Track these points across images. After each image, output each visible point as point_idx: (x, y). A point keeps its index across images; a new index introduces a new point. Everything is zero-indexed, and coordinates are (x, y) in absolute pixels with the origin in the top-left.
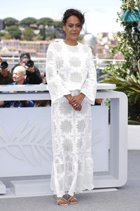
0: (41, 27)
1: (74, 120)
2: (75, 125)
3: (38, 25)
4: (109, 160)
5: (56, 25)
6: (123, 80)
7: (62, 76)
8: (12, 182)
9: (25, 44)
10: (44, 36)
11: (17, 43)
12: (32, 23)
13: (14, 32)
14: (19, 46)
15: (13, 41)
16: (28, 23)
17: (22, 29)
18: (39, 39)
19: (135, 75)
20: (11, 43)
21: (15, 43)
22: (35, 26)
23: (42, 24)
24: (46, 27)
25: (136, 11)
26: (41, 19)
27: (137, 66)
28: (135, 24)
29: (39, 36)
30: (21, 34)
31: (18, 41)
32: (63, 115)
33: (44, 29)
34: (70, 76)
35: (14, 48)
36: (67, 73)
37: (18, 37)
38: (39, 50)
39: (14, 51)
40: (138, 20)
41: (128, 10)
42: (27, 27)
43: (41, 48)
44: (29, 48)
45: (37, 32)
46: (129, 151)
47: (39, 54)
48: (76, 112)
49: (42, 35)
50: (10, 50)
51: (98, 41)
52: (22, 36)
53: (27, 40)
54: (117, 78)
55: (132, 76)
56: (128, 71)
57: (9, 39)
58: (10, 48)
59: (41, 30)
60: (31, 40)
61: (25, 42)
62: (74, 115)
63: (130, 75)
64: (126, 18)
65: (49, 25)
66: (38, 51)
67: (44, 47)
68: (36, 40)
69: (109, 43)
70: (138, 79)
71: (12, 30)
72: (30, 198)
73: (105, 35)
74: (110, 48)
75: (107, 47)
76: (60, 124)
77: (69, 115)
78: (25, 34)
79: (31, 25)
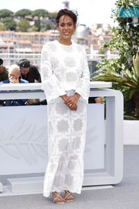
0: (36, 18)
1: (71, 120)
2: (71, 124)
3: (33, 17)
4: (105, 155)
5: (51, 16)
6: (118, 75)
7: (57, 76)
8: (9, 179)
9: (20, 36)
10: (38, 27)
11: (12, 35)
12: (27, 15)
13: (9, 24)
14: (14, 38)
15: (8, 32)
16: (23, 14)
17: (17, 21)
18: (34, 30)
19: (130, 70)
20: (6, 34)
21: (10, 34)
22: (30, 17)
23: (37, 15)
24: (41, 18)
25: (131, 6)
26: (36, 11)
27: (132, 62)
28: (130, 20)
29: (34, 27)
30: (16, 25)
31: (13, 32)
32: (59, 115)
33: (39, 20)
34: (65, 76)
35: (9, 39)
36: (62, 73)
37: (13, 29)
38: (34, 41)
39: (9, 42)
40: (133, 15)
41: (123, 6)
42: (22, 19)
43: (36, 39)
44: (24, 39)
45: (32, 23)
46: (125, 146)
47: (34, 45)
48: (72, 112)
49: (37, 27)
50: (6, 42)
51: (93, 33)
52: (17, 28)
53: (22, 31)
54: (112, 73)
55: (127, 71)
56: (123, 67)
57: (4, 30)
58: (5, 39)
59: (36, 21)
60: (26, 31)
61: (20, 33)
62: (71, 114)
63: (125, 70)
64: (121, 13)
65: (44, 17)
66: (33, 43)
67: (39, 38)
68: (31, 32)
69: (104, 34)
70: (133, 74)
71: (7, 22)
72: (26, 195)
73: (99, 26)
74: (105, 39)
75: (101, 38)
76: (56, 124)
77: (65, 115)
78: (20, 26)
79: (26, 17)
